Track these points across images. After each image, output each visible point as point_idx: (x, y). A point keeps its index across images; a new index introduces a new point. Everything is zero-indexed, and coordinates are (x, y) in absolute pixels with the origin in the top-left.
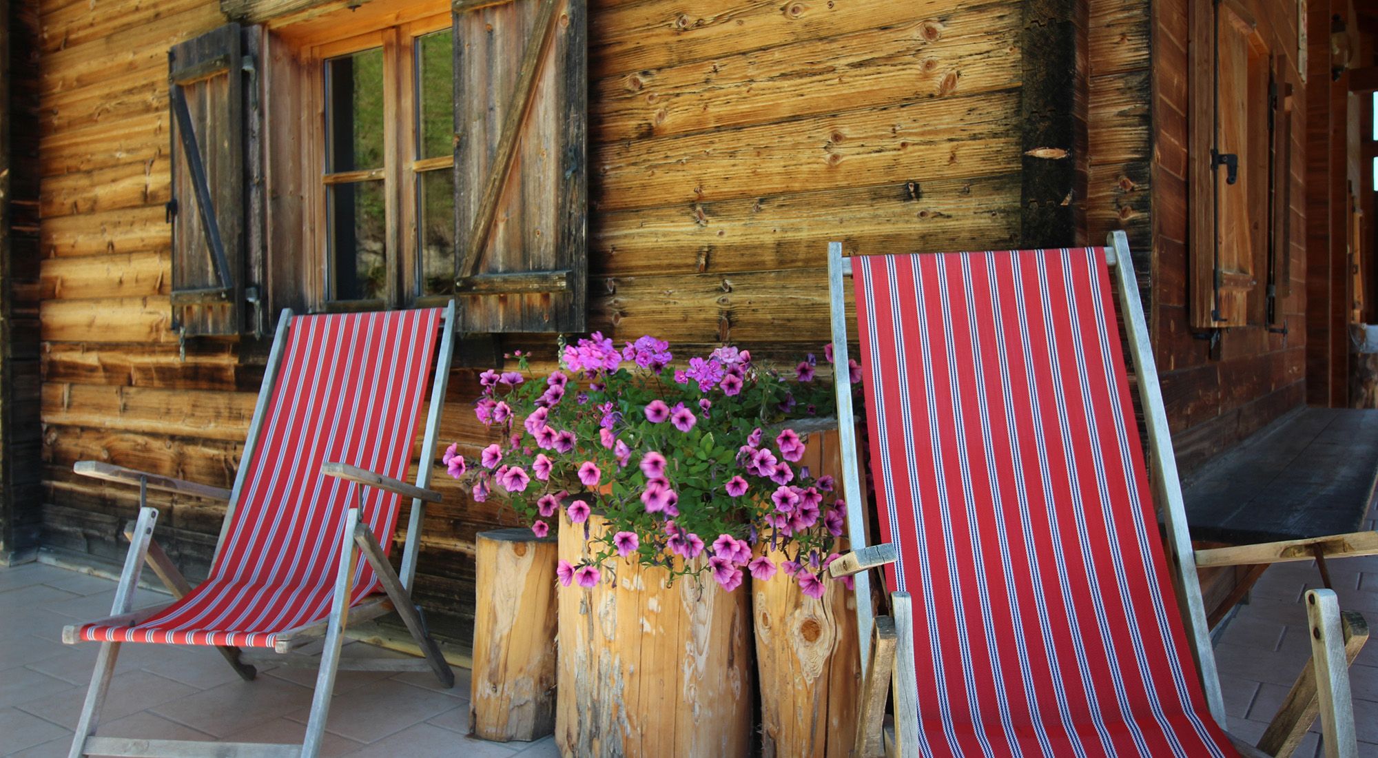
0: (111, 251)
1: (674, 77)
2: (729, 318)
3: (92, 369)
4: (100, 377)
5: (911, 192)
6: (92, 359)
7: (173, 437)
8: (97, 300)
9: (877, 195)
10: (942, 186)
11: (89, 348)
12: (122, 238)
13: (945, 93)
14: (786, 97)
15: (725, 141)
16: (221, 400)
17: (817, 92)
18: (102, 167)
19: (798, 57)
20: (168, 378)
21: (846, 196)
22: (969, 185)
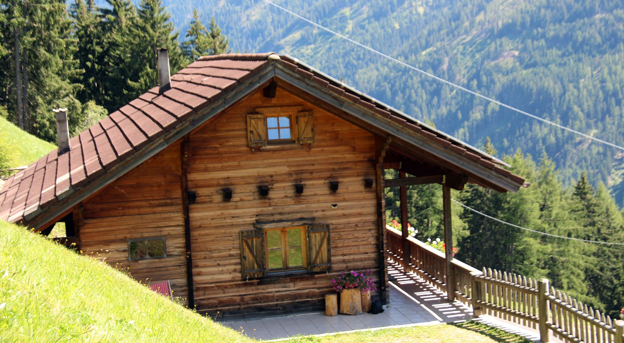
0: (219, 265)
1: (339, 241)
2: (347, 267)
3: (213, 287)
4: (216, 288)
5: (367, 253)
6: (213, 285)
7: (240, 295)
8: (214, 274)
9: (364, 253)
10: (370, 253)
11: (212, 283)
12: (221, 263)
13: (370, 244)
14: (354, 244)
15: (346, 248)
16: (253, 288)
17: (357, 243)
18: (215, 250)
19: (355, 240)
20: (238, 286)
21: (360, 254)
22: (372, 253)
